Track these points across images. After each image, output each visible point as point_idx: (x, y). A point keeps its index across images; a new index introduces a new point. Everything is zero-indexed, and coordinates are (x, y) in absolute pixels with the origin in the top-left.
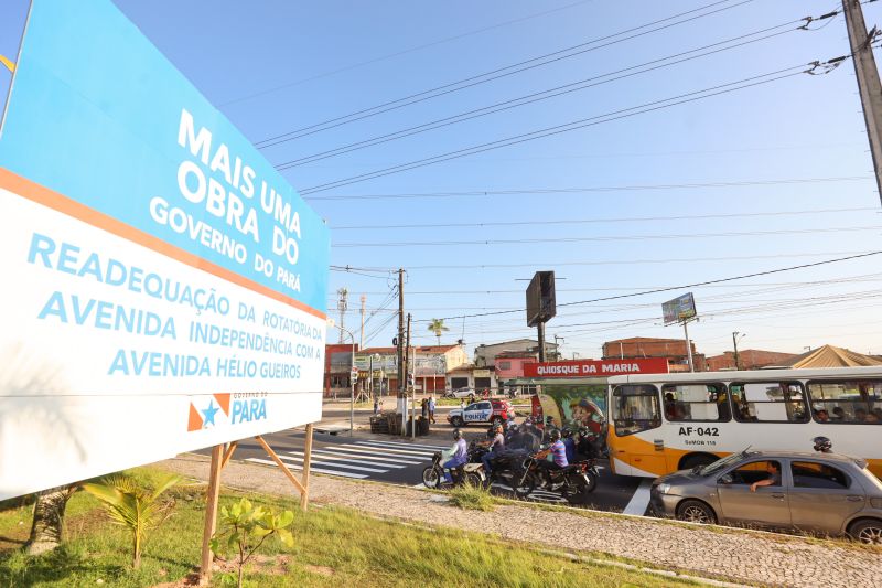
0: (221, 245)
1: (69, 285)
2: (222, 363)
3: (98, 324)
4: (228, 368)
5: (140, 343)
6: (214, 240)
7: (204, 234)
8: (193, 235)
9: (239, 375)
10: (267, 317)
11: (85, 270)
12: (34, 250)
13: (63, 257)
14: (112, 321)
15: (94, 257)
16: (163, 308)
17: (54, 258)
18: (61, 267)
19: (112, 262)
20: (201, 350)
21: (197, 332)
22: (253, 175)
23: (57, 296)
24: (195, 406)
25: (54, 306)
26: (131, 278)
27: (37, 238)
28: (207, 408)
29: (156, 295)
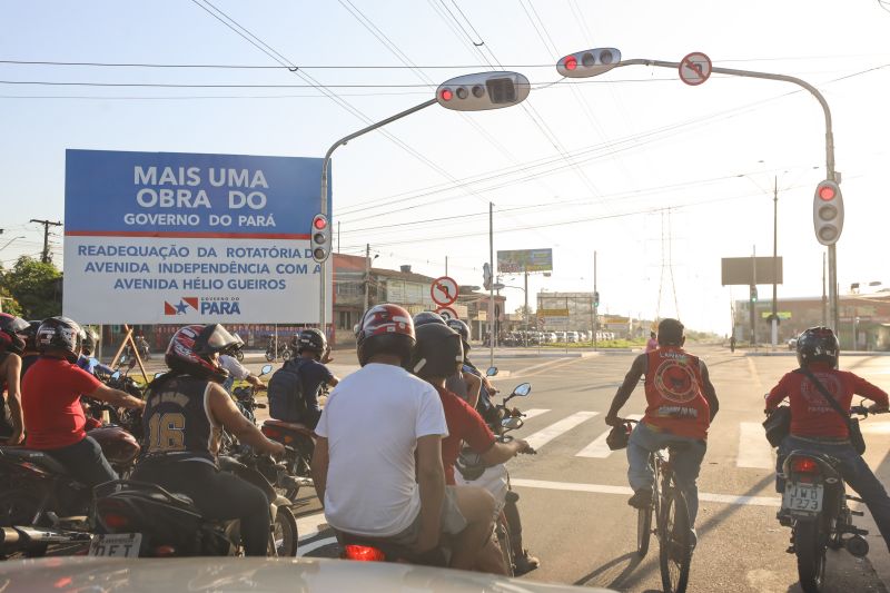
0: (176, 221)
1: (93, 259)
2: (188, 282)
3: (107, 270)
4: (194, 284)
5: (129, 276)
6: (169, 220)
7: (160, 219)
8: (153, 222)
9: (204, 287)
10: (230, 252)
11: (99, 252)
12: (80, 251)
13: (90, 251)
14: (113, 269)
15: (101, 248)
16: (140, 260)
17: (87, 252)
18: (90, 254)
19: (109, 247)
20: (168, 276)
21: (163, 268)
22: (197, 170)
23: (90, 264)
24: (169, 303)
25: (90, 267)
26: (120, 251)
27: (80, 247)
28: (178, 304)
29: (135, 254)
